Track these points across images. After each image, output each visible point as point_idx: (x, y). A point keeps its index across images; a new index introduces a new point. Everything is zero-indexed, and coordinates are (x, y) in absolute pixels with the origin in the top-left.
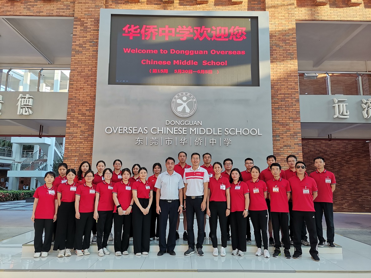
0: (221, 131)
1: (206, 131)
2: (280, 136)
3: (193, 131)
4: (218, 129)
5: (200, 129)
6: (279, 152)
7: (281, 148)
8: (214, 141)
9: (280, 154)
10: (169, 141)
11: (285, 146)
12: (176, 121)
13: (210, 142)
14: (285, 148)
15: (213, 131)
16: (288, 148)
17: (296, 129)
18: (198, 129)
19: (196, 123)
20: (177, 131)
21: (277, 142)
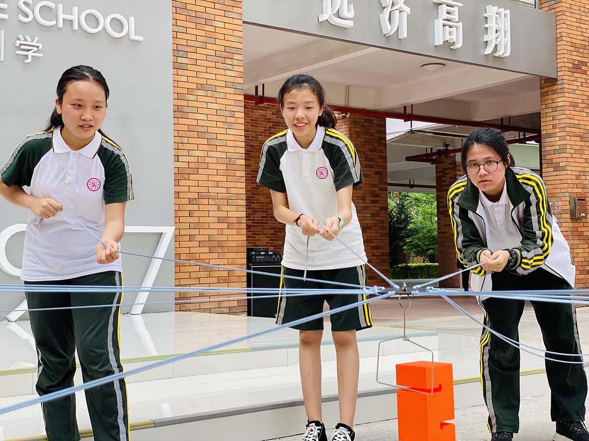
0: (6, 6)
2: (189, 56)
7: (190, 91)
9: (186, 110)
16: (209, 93)
17: (232, 38)
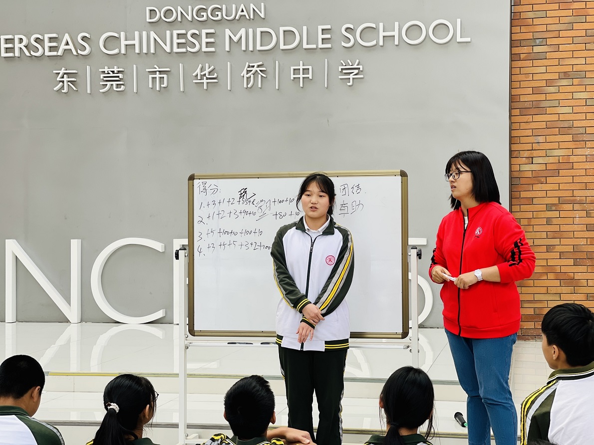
0: (328, 36)
1: (277, 39)
2: (549, 42)
3: (235, 39)
4: (320, 28)
5: (259, 30)
6: (543, 97)
7: (549, 83)
8: (306, 71)
9: (543, 104)
10: (158, 75)
11: (566, 75)
12: (179, 9)
13: (292, 76)
14: (564, 82)
15: (301, 37)
16: (576, 81)
18: (251, 31)
19: (245, 13)
20: (183, 41)
21: (536, 63)
